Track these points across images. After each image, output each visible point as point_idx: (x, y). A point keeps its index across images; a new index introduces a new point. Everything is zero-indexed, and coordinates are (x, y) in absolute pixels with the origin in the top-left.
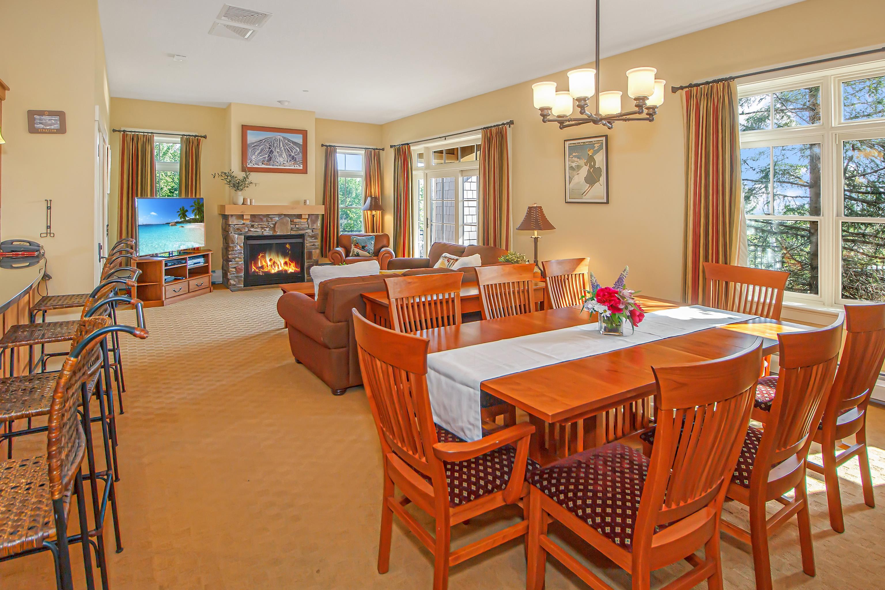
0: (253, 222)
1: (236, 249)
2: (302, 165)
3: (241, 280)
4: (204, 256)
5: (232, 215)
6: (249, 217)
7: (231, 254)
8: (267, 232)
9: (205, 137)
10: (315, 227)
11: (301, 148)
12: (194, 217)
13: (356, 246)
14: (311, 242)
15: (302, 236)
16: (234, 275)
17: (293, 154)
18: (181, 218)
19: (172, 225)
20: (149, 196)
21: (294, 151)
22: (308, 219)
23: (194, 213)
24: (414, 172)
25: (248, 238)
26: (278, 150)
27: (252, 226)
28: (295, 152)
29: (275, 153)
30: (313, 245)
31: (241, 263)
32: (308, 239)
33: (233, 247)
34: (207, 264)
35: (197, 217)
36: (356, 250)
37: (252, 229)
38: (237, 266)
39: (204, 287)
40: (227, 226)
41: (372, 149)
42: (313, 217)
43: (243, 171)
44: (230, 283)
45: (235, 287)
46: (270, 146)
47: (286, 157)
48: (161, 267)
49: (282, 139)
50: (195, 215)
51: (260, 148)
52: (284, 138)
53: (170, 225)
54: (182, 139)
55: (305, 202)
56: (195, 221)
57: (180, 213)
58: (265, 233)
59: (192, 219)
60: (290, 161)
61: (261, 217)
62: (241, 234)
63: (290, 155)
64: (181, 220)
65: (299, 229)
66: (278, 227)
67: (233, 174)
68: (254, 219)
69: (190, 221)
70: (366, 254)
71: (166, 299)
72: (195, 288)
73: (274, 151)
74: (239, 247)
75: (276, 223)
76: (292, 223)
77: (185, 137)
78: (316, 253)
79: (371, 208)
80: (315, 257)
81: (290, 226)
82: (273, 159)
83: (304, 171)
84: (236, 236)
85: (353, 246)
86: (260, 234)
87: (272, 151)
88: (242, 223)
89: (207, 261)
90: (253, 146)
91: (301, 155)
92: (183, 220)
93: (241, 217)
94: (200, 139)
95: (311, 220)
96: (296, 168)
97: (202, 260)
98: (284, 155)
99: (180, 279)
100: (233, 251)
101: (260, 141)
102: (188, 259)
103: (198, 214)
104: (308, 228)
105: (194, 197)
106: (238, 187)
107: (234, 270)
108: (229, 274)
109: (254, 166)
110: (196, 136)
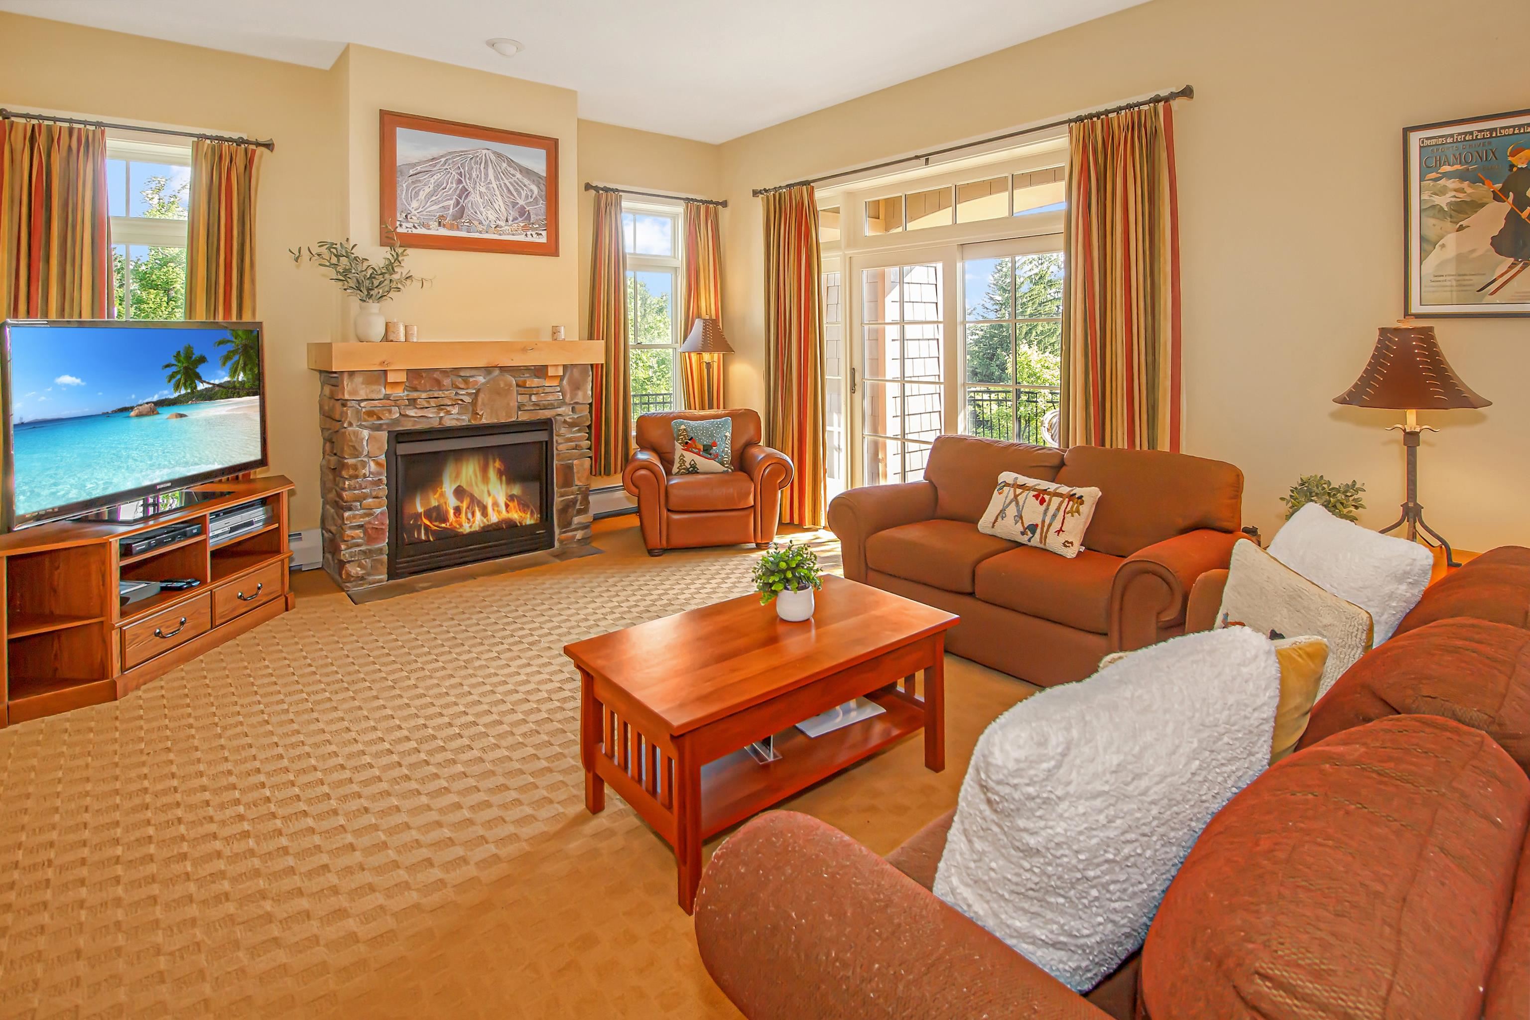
0: (415, 390)
1: (366, 471)
2: (544, 233)
3: (381, 562)
4: (264, 502)
5: (352, 374)
6: (402, 377)
7: (351, 488)
8: (455, 418)
9: (269, 146)
10: (580, 398)
11: (543, 187)
12: (227, 379)
13: (687, 446)
14: (570, 440)
15: (546, 425)
16: (357, 549)
17: (521, 202)
18: (177, 387)
19: (140, 415)
20: (53, 317)
21: (523, 194)
22: (562, 378)
23: (229, 364)
24: (822, 255)
25: (399, 437)
26: (483, 190)
27: (413, 402)
28: (527, 197)
29: (474, 197)
30: (576, 448)
31: (378, 511)
32: (563, 430)
33: (355, 468)
34: (277, 525)
35: (241, 377)
36: (689, 457)
37: (412, 412)
38: (369, 523)
39: (264, 600)
40: (338, 404)
41: (701, 201)
42: (576, 373)
43: (382, 244)
44: (349, 575)
45: (362, 585)
46: (460, 174)
47: (503, 209)
48: (104, 563)
49: (493, 157)
50: (234, 372)
51: (432, 181)
52: (499, 155)
53: (133, 414)
54: (196, 148)
55: (555, 331)
56: (230, 391)
57: (174, 369)
58: (449, 422)
59: (219, 385)
60: (515, 219)
61: (436, 375)
62: (378, 428)
63: (514, 204)
64: (176, 395)
65: (539, 406)
66: (483, 404)
67: (357, 252)
68: (416, 382)
69: (209, 396)
70: (715, 466)
71: (123, 669)
72: (234, 610)
73: (470, 189)
74: (372, 464)
75: (478, 391)
76: (521, 390)
77: (208, 141)
78: (582, 465)
79: (705, 347)
80: (579, 479)
81: (515, 398)
82: (469, 212)
83: (551, 249)
84: (366, 433)
85: (678, 447)
86: (435, 424)
87: (465, 189)
88: (381, 396)
89: (273, 517)
90: (411, 172)
91: (542, 204)
92: (183, 392)
93: (380, 376)
94: (254, 151)
95: (570, 382)
96: (529, 239)
97: (258, 515)
98: (499, 203)
99: (180, 589)
100: (357, 477)
101: (433, 159)
102: (208, 518)
103: (244, 369)
104: (563, 403)
105: (234, 319)
106: (369, 290)
107: (359, 533)
108: (343, 547)
109: (415, 231)
110: (240, 142)
